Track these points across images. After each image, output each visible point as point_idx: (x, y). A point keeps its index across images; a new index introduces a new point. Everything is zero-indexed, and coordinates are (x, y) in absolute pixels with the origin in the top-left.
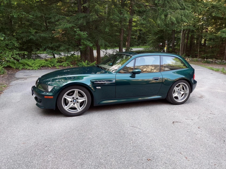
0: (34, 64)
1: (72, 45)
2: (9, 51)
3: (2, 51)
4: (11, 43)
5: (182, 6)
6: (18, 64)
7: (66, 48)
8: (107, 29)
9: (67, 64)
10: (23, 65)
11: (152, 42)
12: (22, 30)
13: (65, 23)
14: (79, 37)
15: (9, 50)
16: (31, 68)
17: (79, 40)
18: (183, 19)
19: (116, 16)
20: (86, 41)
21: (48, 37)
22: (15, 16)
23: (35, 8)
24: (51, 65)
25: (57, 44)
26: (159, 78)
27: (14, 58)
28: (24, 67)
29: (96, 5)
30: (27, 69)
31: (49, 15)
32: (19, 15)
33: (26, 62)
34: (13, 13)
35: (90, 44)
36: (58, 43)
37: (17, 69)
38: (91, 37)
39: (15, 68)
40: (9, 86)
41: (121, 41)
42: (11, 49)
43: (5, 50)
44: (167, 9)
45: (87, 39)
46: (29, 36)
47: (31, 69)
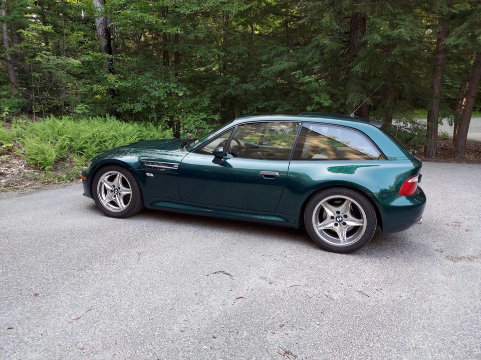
3: (185, 114)
13: (284, 60)
15: (195, 113)
22: (198, 56)
25: (272, 103)
26: (277, 174)
32: (205, 55)
35: (324, 102)
36: (274, 101)
42: (201, 112)
43: (191, 113)
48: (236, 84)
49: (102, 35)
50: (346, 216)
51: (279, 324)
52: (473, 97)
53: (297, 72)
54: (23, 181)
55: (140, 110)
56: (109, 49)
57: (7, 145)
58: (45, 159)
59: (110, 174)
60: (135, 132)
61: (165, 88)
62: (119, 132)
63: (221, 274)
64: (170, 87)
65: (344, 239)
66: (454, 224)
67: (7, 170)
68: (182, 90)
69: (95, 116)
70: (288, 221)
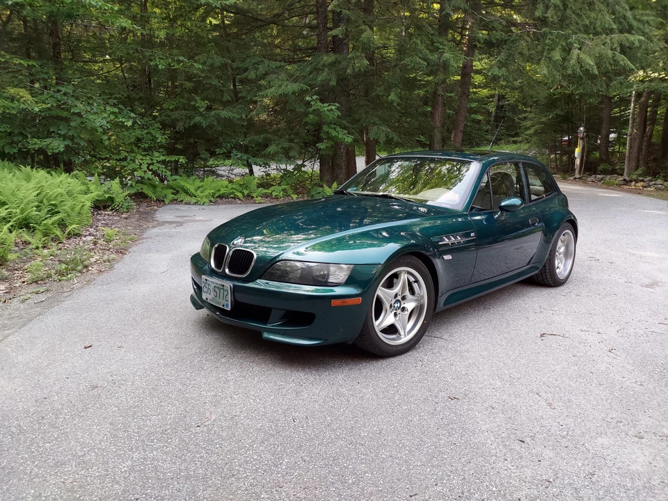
0: (201, 189)
1: (298, 140)
2: (143, 155)
3: (127, 154)
4: (149, 135)
5: (622, 20)
6: (162, 189)
7: (282, 148)
8: (392, 94)
9: (284, 190)
10: (174, 191)
11: (536, 133)
12: (175, 103)
13: (282, 80)
14: (316, 118)
15: (143, 153)
16: (193, 200)
17: (318, 127)
18: (619, 62)
19: (420, 58)
20: (335, 129)
21: (238, 119)
22: (160, 67)
23: (210, 45)
24: (243, 194)
25: (260, 138)
27: (155, 173)
28: (176, 197)
29: (365, 31)
30: (184, 202)
31: (244, 61)
32: (169, 65)
33: (183, 183)
34: (157, 60)
35: (345, 137)
36: (262, 136)
37: (160, 201)
38: (349, 118)
39: (155, 199)
40: (141, 239)
41: (434, 128)
42: (148, 151)
43: (132, 151)
44: (570, 32)
45: (337, 123)
46: (190, 118)
47: (192, 203)
48: (206, 109)
52: (461, 131)
53: (314, 97)
68: (130, 117)
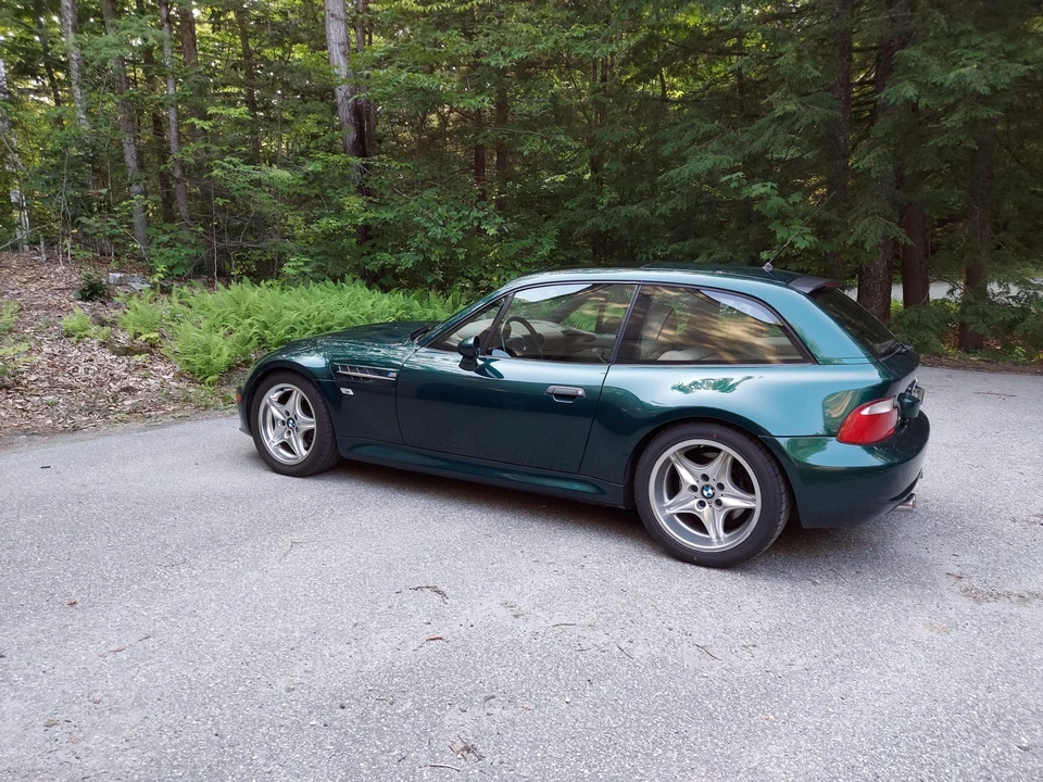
26: (581, 392)
48: (610, 205)
49: (348, 121)
50: (721, 487)
51: (485, 695)
53: (734, 176)
54: (164, 403)
55: (410, 265)
56: (362, 146)
57: (147, 336)
58: (208, 363)
59: (282, 389)
60: (393, 310)
61: (460, 219)
62: (361, 310)
63: (428, 590)
64: (471, 218)
65: (718, 537)
66: (1032, 519)
67: (140, 383)
68: (494, 223)
69: (323, 280)
70: (604, 493)
